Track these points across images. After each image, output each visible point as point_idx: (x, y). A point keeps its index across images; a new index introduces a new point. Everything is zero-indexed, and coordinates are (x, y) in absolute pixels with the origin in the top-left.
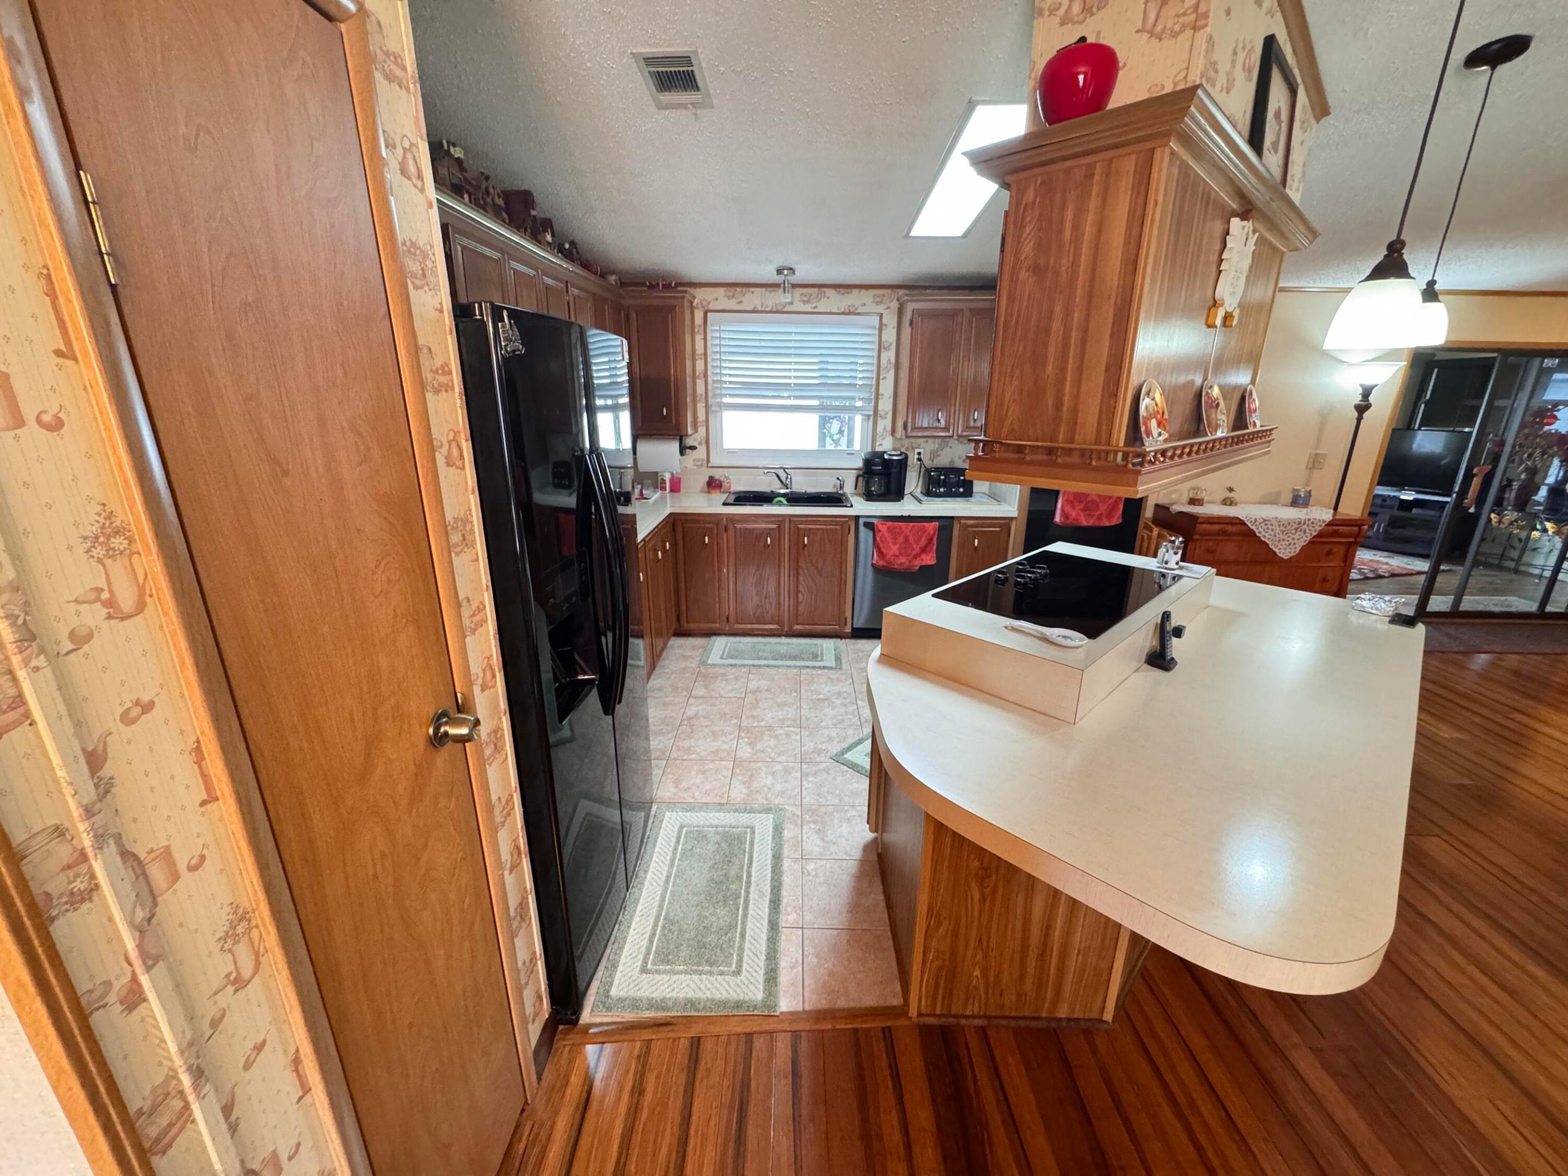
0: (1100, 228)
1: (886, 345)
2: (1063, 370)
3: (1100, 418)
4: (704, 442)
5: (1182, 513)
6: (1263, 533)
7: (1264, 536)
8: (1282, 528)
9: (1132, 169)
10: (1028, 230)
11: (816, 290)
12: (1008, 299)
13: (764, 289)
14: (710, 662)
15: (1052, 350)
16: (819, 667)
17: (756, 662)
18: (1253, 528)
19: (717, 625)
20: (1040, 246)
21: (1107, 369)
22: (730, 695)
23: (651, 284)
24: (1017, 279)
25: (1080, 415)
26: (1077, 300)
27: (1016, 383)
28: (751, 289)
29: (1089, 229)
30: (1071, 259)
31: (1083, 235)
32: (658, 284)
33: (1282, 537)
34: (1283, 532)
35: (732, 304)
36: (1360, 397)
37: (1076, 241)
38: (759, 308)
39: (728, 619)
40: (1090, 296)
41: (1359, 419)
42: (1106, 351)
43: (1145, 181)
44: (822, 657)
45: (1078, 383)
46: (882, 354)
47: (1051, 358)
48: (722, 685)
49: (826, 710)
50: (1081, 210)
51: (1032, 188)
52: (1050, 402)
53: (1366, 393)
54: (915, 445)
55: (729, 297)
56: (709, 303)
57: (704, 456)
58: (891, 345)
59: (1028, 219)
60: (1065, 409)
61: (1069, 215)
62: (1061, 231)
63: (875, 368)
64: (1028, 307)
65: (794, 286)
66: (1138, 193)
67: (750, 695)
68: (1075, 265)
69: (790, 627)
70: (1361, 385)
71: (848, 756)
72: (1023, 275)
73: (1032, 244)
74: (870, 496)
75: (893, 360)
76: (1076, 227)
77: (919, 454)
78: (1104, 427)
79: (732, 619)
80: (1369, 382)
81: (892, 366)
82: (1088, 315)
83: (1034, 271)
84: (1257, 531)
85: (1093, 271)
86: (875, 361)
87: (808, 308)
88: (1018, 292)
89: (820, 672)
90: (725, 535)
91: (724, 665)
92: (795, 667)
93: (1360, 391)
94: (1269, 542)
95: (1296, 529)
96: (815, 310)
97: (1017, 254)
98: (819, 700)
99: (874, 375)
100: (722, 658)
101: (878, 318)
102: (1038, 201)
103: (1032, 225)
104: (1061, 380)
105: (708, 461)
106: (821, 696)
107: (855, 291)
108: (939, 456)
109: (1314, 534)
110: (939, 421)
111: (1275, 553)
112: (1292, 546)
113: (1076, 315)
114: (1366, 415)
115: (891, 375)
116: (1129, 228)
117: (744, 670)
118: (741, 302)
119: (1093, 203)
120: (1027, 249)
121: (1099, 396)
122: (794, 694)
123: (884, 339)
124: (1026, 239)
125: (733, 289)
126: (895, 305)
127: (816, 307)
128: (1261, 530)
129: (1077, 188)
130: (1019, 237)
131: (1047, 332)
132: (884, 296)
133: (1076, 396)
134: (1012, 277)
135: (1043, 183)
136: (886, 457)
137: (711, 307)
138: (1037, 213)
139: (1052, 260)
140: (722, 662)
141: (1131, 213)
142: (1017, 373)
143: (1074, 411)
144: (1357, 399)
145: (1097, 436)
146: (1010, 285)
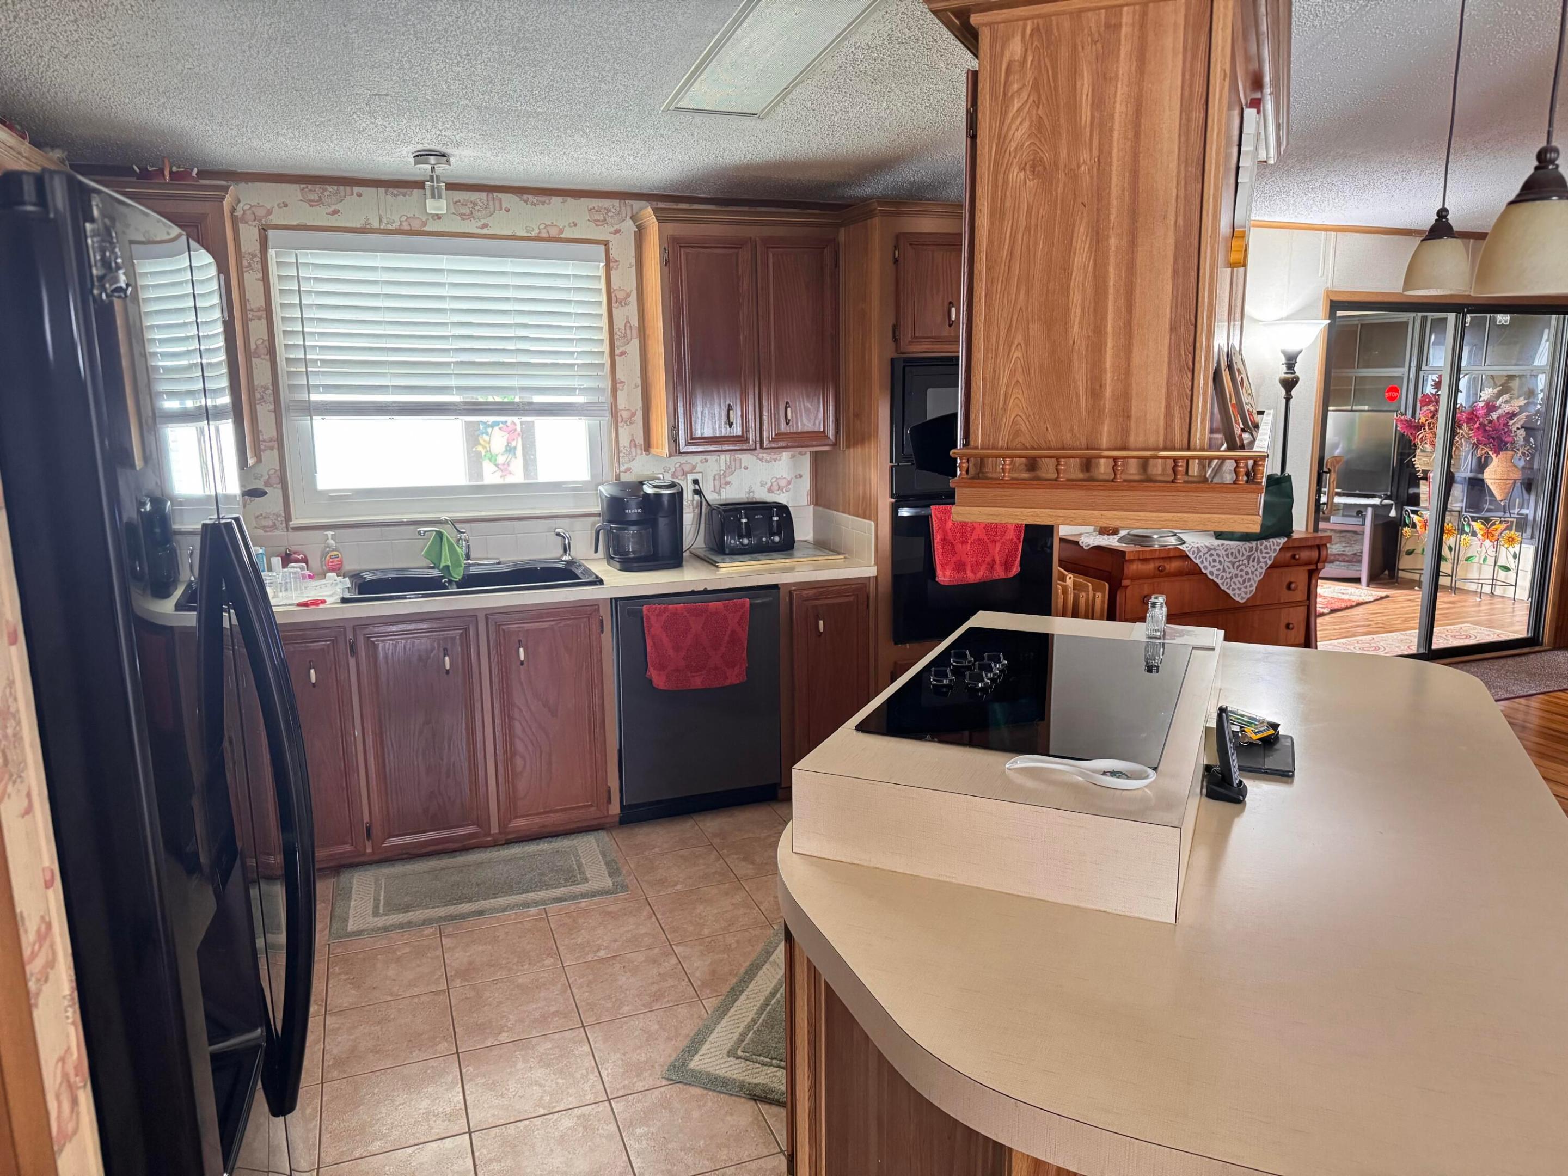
0: (1139, 108)
1: (621, 295)
2: (1099, 330)
3: (1168, 407)
4: (275, 480)
5: (1098, 548)
6: (1210, 569)
7: (1211, 573)
8: (1231, 559)
9: (1181, 22)
10: (1016, 105)
11: (484, 195)
12: (992, 214)
13: (382, 190)
14: (351, 927)
15: (1076, 298)
16: (584, 896)
17: (451, 910)
18: (1197, 561)
19: (348, 848)
20: (1038, 127)
21: (1172, 329)
22: (416, 991)
23: (144, 170)
24: (1005, 183)
25: (1134, 403)
26: (1112, 217)
27: (1018, 354)
28: (356, 189)
29: (1120, 110)
30: (1095, 153)
31: (1112, 116)
32: (161, 171)
33: (1234, 572)
34: (1233, 564)
35: (320, 217)
36: (1284, 368)
37: (1103, 126)
38: (376, 224)
39: (369, 830)
40: (1133, 213)
41: (1288, 398)
42: (1168, 299)
43: (1204, 39)
44: (582, 873)
45: (1127, 350)
46: (615, 311)
47: (1076, 312)
48: (391, 973)
49: (622, 980)
50: (1103, 78)
51: (1017, 40)
52: (1081, 385)
53: (1291, 363)
54: (687, 468)
55: (311, 203)
56: (269, 212)
57: (280, 508)
58: (628, 295)
59: (1016, 87)
60: (1108, 393)
61: (1085, 83)
62: (1073, 108)
63: (605, 335)
64: (1028, 228)
65: (451, 187)
66: (1194, 57)
67: (458, 982)
68: (1102, 163)
69: (502, 825)
70: (1284, 352)
71: (695, 1064)
72: (1016, 175)
73: (1026, 124)
74: (628, 564)
75: (635, 322)
76: (1099, 103)
77: (696, 482)
78: (1177, 421)
79: (377, 831)
80: (1292, 348)
81: (635, 332)
82: (1133, 243)
83: (1033, 167)
84: (1201, 566)
85: (1135, 174)
86: (604, 322)
87: (471, 227)
88: (1008, 203)
89: (584, 903)
90: (352, 661)
91: (386, 929)
92: (536, 903)
93: (1283, 360)
94: (1219, 581)
95: (1249, 557)
96: (485, 231)
97: (1002, 140)
98: (602, 960)
99: (605, 347)
100: (376, 914)
101: (602, 248)
102: (1030, 58)
103: (1024, 95)
104: (1097, 348)
105: (288, 518)
106: (602, 954)
107: (556, 200)
108: (728, 483)
109: (1270, 563)
110: (731, 424)
111: (1228, 595)
112: (1247, 584)
113: (1113, 241)
114: (1294, 392)
115: (634, 348)
116: (1185, 109)
117: (428, 931)
118: (335, 212)
119: (1124, 66)
120: (1019, 133)
121: (1165, 371)
122: (549, 961)
123: (614, 286)
124: (1014, 118)
125: (318, 188)
126: (629, 227)
127: (485, 226)
128: (1206, 564)
129: (1095, 42)
130: (1004, 114)
131: (1066, 269)
132: (608, 210)
133: (1125, 373)
134: (996, 179)
135: (1036, 30)
136: (648, 489)
137: (275, 219)
138: (1030, 75)
139: (1063, 153)
140: (381, 922)
141: (1186, 86)
142: (1019, 338)
143: (1124, 397)
144: (1281, 371)
145: (1165, 435)
146: (994, 192)
